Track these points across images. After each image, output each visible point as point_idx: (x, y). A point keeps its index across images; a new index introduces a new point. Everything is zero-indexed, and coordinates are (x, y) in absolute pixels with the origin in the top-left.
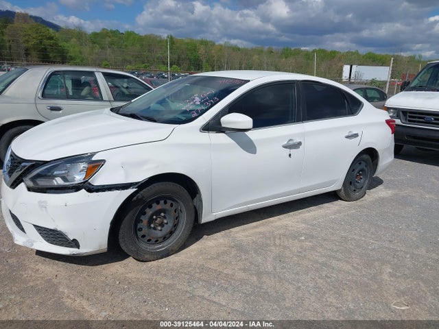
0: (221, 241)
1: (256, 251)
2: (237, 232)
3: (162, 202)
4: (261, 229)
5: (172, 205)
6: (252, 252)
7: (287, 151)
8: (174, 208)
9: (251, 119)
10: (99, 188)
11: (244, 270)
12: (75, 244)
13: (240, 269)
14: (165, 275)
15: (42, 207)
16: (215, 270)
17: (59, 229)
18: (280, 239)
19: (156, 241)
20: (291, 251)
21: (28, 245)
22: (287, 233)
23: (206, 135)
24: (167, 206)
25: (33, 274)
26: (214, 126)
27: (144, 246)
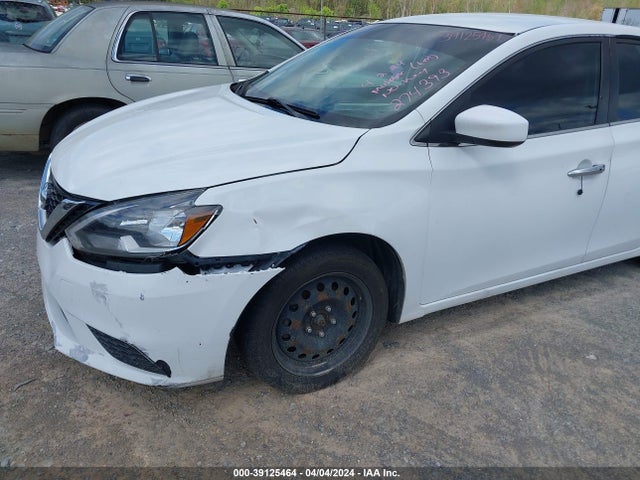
0: (432, 352)
1: (503, 383)
2: (459, 336)
3: (328, 286)
4: (507, 330)
5: (346, 292)
6: (495, 385)
7: (576, 185)
8: (350, 296)
9: (526, 122)
10: (210, 261)
11: (489, 431)
12: (163, 368)
13: (479, 428)
14: (333, 432)
15: (98, 294)
16: (431, 427)
17: (131, 341)
18: (546, 355)
19: (316, 356)
20: (573, 386)
21: (79, 357)
22: (559, 341)
23: (422, 151)
24: (339, 294)
25: (90, 410)
26: (442, 132)
27: (291, 366)
